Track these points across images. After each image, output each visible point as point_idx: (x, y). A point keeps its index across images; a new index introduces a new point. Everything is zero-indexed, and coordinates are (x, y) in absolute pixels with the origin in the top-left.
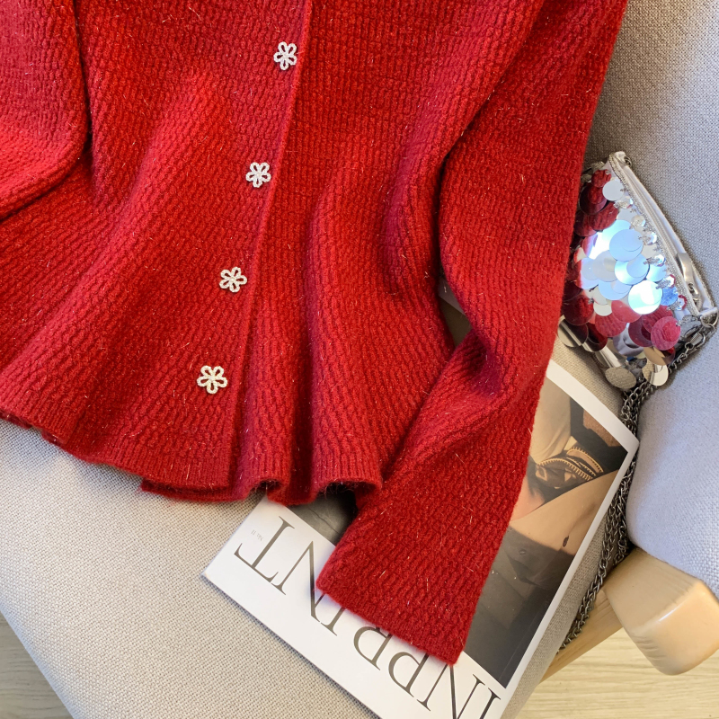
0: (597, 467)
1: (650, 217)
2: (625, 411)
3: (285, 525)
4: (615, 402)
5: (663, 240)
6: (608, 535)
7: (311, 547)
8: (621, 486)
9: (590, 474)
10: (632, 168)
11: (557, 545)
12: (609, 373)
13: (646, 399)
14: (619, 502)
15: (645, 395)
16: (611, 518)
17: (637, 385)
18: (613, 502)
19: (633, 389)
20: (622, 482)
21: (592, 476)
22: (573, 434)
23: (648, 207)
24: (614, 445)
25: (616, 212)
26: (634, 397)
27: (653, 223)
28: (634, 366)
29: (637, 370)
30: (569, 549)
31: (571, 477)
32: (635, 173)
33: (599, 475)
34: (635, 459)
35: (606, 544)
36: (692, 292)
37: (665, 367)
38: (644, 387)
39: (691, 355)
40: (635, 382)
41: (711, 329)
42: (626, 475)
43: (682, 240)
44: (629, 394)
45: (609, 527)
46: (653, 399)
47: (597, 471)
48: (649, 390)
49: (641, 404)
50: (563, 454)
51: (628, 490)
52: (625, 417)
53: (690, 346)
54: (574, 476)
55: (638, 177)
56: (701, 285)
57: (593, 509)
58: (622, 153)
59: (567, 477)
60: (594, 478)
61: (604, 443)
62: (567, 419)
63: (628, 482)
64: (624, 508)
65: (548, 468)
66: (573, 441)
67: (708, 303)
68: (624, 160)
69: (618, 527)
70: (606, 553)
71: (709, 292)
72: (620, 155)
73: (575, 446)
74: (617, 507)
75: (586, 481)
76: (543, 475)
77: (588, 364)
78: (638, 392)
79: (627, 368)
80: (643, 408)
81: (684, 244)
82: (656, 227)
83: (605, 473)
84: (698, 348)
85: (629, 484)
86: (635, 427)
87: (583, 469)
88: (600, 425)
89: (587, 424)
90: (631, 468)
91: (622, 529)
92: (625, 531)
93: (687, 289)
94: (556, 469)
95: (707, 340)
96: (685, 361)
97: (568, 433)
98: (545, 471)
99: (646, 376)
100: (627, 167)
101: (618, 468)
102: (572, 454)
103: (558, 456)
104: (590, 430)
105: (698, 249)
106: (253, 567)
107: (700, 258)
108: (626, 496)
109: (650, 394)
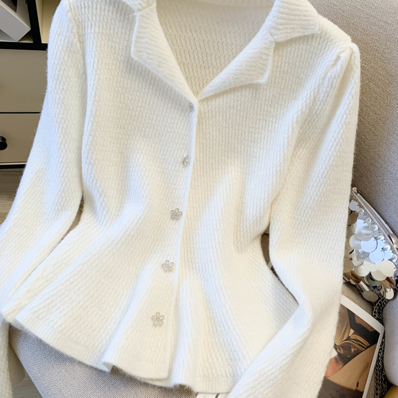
0: (367, 343)
1: (373, 218)
2: (375, 312)
4: (369, 308)
5: (381, 228)
6: (377, 380)
8: (379, 352)
9: (363, 347)
10: (361, 194)
11: (354, 387)
12: (364, 294)
13: (384, 306)
14: (379, 361)
15: (384, 304)
16: (377, 370)
18: (377, 362)
19: (377, 301)
20: (380, 350)
21: (365, 348)
22: (351, 328)
23: (372, 213)
24: (372, 330)
26: (378, 305)
27: (375, 220)
28: (376, 290)
29: (378, 292)
30: (360, 388)
31: (355, 350)
32: (362, 196)
33: (368, 347)
34: (384, 337)
35: (377, 384)
37: (392, 289)
38: (383, 300)
40: (378, 298)
42: (381, 346)
43: (390, 227)
44: (375, 304)
45: (377, 375)
46: (388, 305)
47: (367, 345)
48: (385, 301)
49: (383, 308)
50: (349, 338)
51: (383, 354)
52: (375, 316)
54: (356, 349)
55: (364, 198)
57: (368, 366)
58: (355, 188)
59: (353, 350)
60: (366, 349)
62: (348, 320)
63: (382, 350)
64: (383, 364)
66: (352, 331)
68: (356, 192)
69: (381, 374)
70: (377, 389)
73: (354, 333)
74: (379, 364)
75: (362, 351)
76: (340, 350)
77: (353, 290)
78: (380, 302)
79: (372, 291)
80: (384, 311)
81: (391, 229)
82: (377, 222)
85: (383, 351)
86: (381, 320)
87: (360, 345)
88: (364, 321)
89: (357, 321)
90: (382, 342)
91: (383, 376)
92: (385, 376)
94: (346, 347)
97: (350, 327)
98: (341, 348)
99: (382, 293)
100: (359, 194)
101: (376, 342)
102: (352, 338)
103: (346, 340)
104: (360, 324)
108: (382, 358)
109: (386, 303)
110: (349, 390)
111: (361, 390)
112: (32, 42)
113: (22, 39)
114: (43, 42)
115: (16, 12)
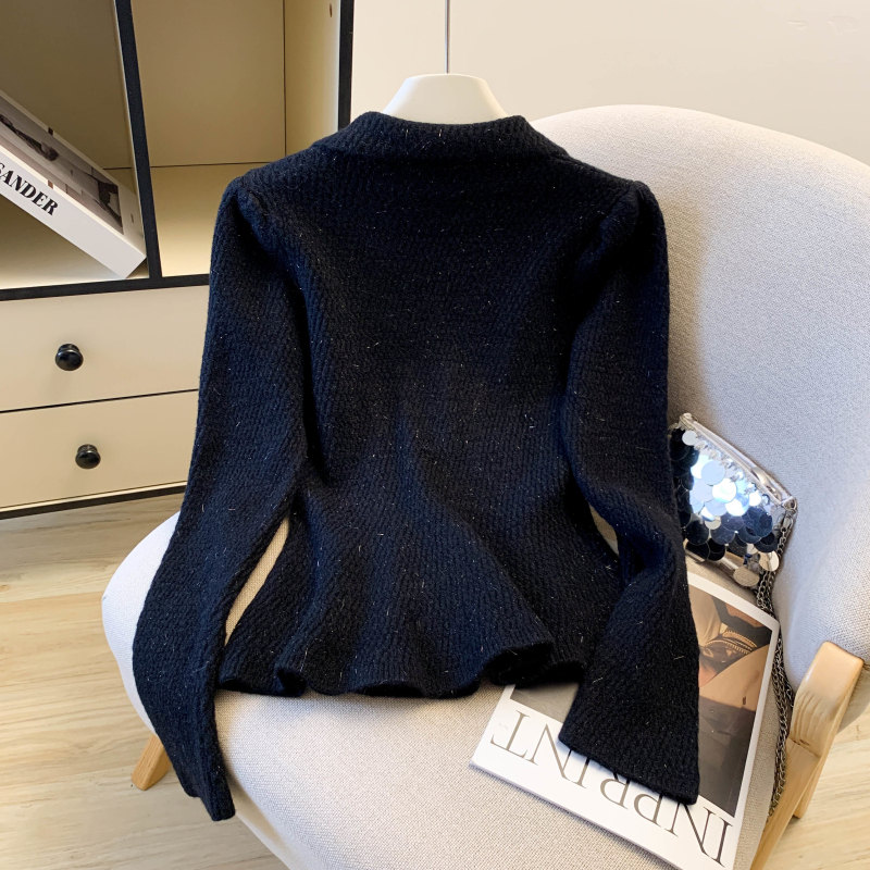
0: (752, 644)
1: (723, 450)
3: (522, 716)
5: (738, 462)
6: (780, 698)
7: (547, 728)
9: (746, 649)
10: (699, 422)
11: (739, 704)
12: (736, 576)
13: (772, 588)
14: (778, 670)
17: (761, 580)
18: (773, 670)
19: (759, 584)
20: (776, 654)
21: (749, 650)
22: (723, 621)
23: (720, 444)
24: (759, 626)
25: (697, 453)
26: (762, 590)
27: (727, 453)
28: (752, 563)
30: (748, 706)
31: (732, 653)
32: (702, 424)
33: (754, 649)
34: (780, 636)
35: (779, 704)
36: (771, 491)
37: (774, 554)
38: (766, 578)
39: (789, 537)
40: (758, 578)
41: (794, 512)
42: (777, 649)
44: (757, 588)
45: (777, 691)
47: (752, 646)
48: (771, 579)
50: (720, 636)
51: (783, 660)
52: (761, 606)
53: (784, 530)
54: (734, 652)
55: (706, 427)
56: (776, 485)
57: (758, 676)
58: (689, 414)
59: (729, 653)
60: (751, 652)
61: (749, 625)
62: (714, 611)
63: (779, 652)
64: (785, 674)
65: (712, 649)
66: (724, 627)
67: (785, 495)
68: (691, 418)
70: (781, 711)
71: (784, 488)
72: (687, 416)
73: (728, 630)
74: (778, 674)
75: (746, 655)
76: (710, 654)
78: (764, 584)
80: (773, 597)
81: (753, 461)
82: (729, 455)
83: (759, 647)
84: (791, 529)
85: (782, 655)
86: (772, 613)
87: (739, 646)
88: (742, 612)
89: (731, 614)
90: (779, 644)
93: (767, 489)
94: (718, 648)
95: (795, 521)
96: (786, 543)
97: (719, 621)
98: (710, 650)
99: (765, 567)
100: (696, 422)
101: (768, 643)
102: (727, 636)
103: (716, 638)
104: (736, 617)
105: (765, 462)
106: (508, 749)
107: (769, 469)
108: (782, 665)
109: (773, 582)
110: (732, 708)
111: (752, 709)
112: (147, 277)
113: (133, 273)
114: (165, 274)
115: (122, 233)
